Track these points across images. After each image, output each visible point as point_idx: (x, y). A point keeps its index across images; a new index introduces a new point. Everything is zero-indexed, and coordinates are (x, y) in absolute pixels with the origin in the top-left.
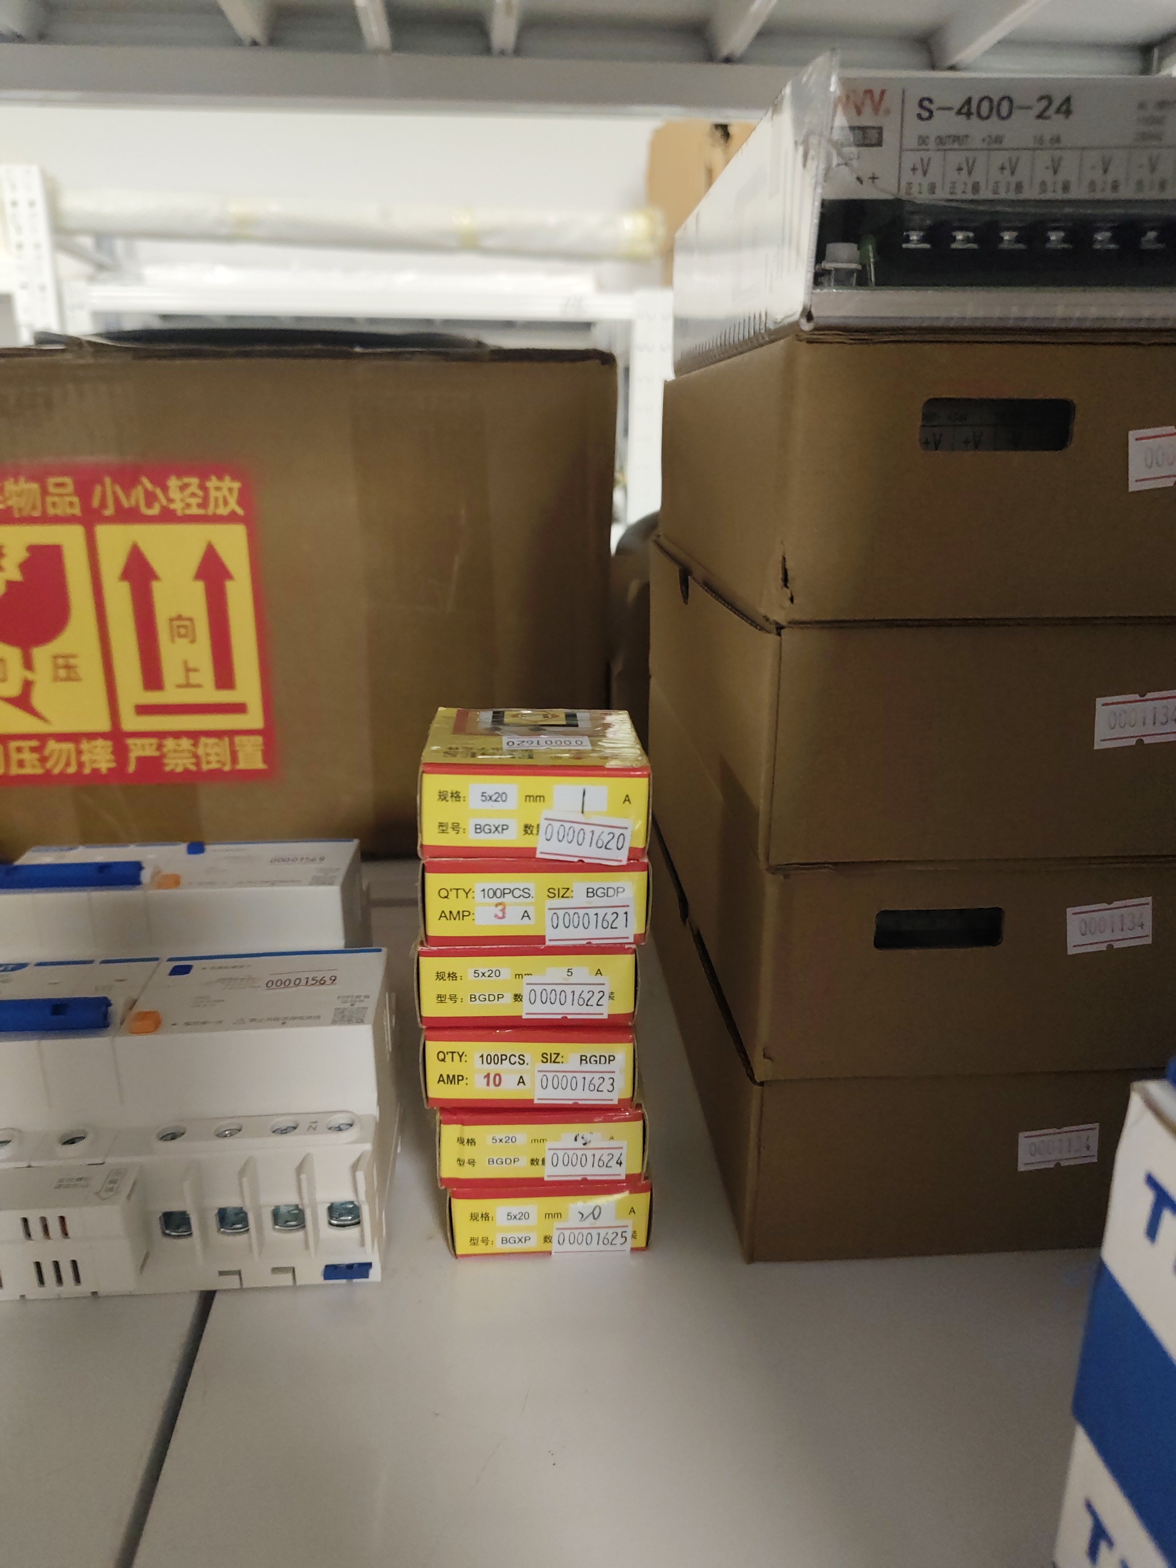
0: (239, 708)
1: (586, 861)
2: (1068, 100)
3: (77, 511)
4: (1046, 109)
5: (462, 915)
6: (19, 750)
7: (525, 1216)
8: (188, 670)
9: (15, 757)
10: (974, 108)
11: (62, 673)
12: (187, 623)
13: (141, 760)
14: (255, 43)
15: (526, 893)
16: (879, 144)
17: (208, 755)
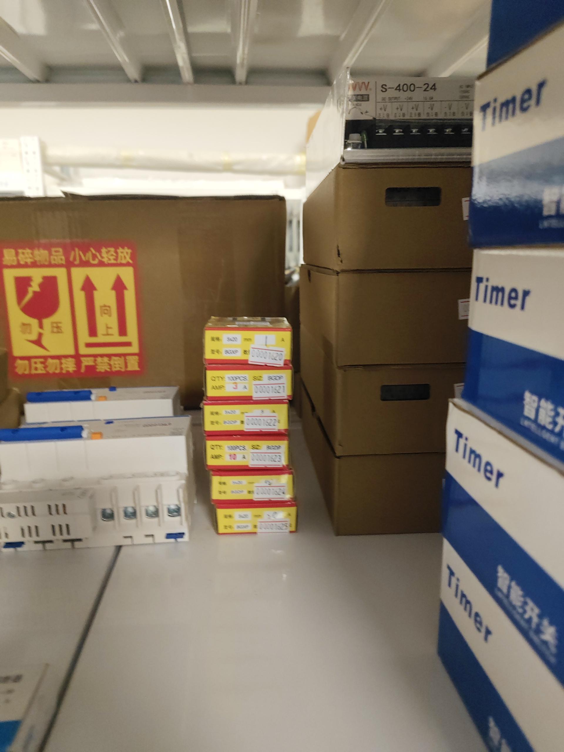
0: (128, 344)
1: (268, 365)
2: (434, 85)
3: (64, 262)
4: (428, 87)
5: (221, 387)
6: (36, 363)
7: (246, 516)
8: (108, 328)
9: (33, 365)
10: (401, 88)
11: (55, 330)
12: (108, 308)
13: (87, 367)
14: (136, 81)
15: (245, 378)
16: (368, 100)
17: (115, 364)
